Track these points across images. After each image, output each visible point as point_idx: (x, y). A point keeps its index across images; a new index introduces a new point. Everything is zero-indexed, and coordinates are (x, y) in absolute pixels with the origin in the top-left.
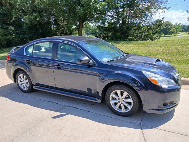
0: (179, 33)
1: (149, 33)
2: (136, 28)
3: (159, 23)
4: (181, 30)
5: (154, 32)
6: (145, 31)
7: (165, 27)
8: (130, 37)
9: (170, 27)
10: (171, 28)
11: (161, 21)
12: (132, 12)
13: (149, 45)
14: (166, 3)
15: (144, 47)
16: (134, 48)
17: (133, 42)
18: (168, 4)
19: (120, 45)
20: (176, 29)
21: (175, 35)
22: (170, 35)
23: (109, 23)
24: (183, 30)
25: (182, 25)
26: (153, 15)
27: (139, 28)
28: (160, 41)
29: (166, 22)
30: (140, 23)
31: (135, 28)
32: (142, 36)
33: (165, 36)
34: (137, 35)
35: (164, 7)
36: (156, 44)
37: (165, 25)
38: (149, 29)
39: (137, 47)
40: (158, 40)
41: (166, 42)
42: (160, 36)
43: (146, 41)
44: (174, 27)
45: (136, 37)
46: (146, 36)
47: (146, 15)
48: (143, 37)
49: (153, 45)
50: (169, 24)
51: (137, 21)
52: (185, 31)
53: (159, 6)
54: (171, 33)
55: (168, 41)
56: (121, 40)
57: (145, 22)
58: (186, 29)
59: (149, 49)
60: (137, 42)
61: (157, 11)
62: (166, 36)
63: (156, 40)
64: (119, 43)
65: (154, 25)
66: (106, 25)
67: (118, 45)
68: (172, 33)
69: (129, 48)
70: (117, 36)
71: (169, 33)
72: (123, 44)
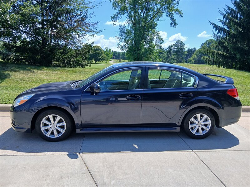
0: (111, 60)
1: (78, 59)
2: (62, 51)
3: (89, 47)
4: (112, 56)
5: (83, 58)
6: (73, 56)
7: (95, 52)
8: (55, 62)
9: (100, 52)
10: (102, 54)
11: (90, 46)
12: (55, 30)
13: (79, 73)
14: (94, 26)
15: (74, 75)
16: (62, 76)
17: (59, 68)
18: (96, 27)
19: (42, 72)
20: (107, 55)
21: (106, 62)
22: (100, 61)
23: (22, 42)
24: (114, 57)
25: (113, 51)
26: (81, 38)
27: (65, 51)
28: (91, 69)
29: (96, 46)
30: (66, 45)
31: (60, 51)
32: (70, 61)
33: (95, 63)
34: (64, 60)
35: (92, 30)
36: (87, 71)
37: (95, 50)
38: (77, 54)
39: (65, 74)
40: (89, 67)
41: (97, 69)
42: (91, 63)
43: (75, 67)
44: (105, 53)
45: (62, 63)
46: (75, 62)
47: (72, 37)
48: (71, 63)
49: (84, 73)
50: (99, 49)
51: (62, 42)
52: (116, 58)
53: (87, 28)
54: (101, 60)
55: (100, 68)
56: (43, 66)
57: (72, 45)
58: (117, 56)
59: (81, 77)
60: (65, 68)
61: (85, 34)
62: (97, 62)
63: (87, 67)
64: (41, 70)
65: (83, 49)
66: (18, 43)
67: (39, 72)
68: (103, 60)
69: (55, 76)
70: (37, 60)
71: (99, 60)
72: (46, 70)
